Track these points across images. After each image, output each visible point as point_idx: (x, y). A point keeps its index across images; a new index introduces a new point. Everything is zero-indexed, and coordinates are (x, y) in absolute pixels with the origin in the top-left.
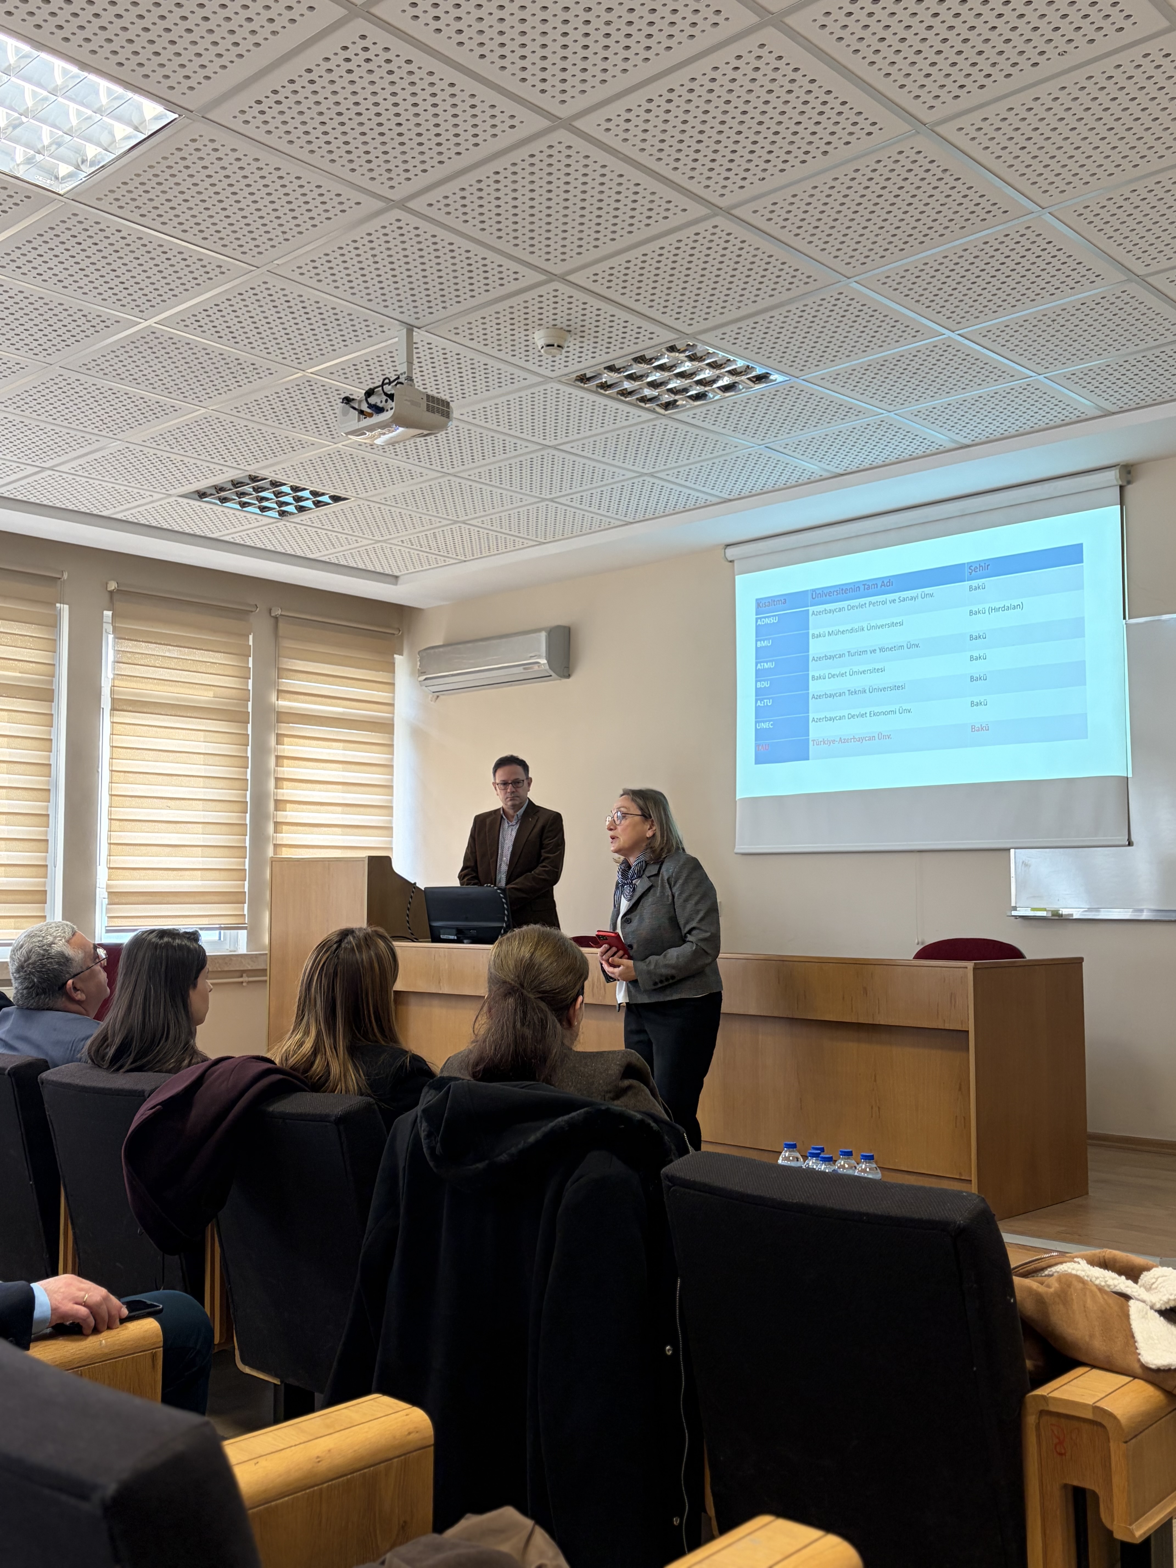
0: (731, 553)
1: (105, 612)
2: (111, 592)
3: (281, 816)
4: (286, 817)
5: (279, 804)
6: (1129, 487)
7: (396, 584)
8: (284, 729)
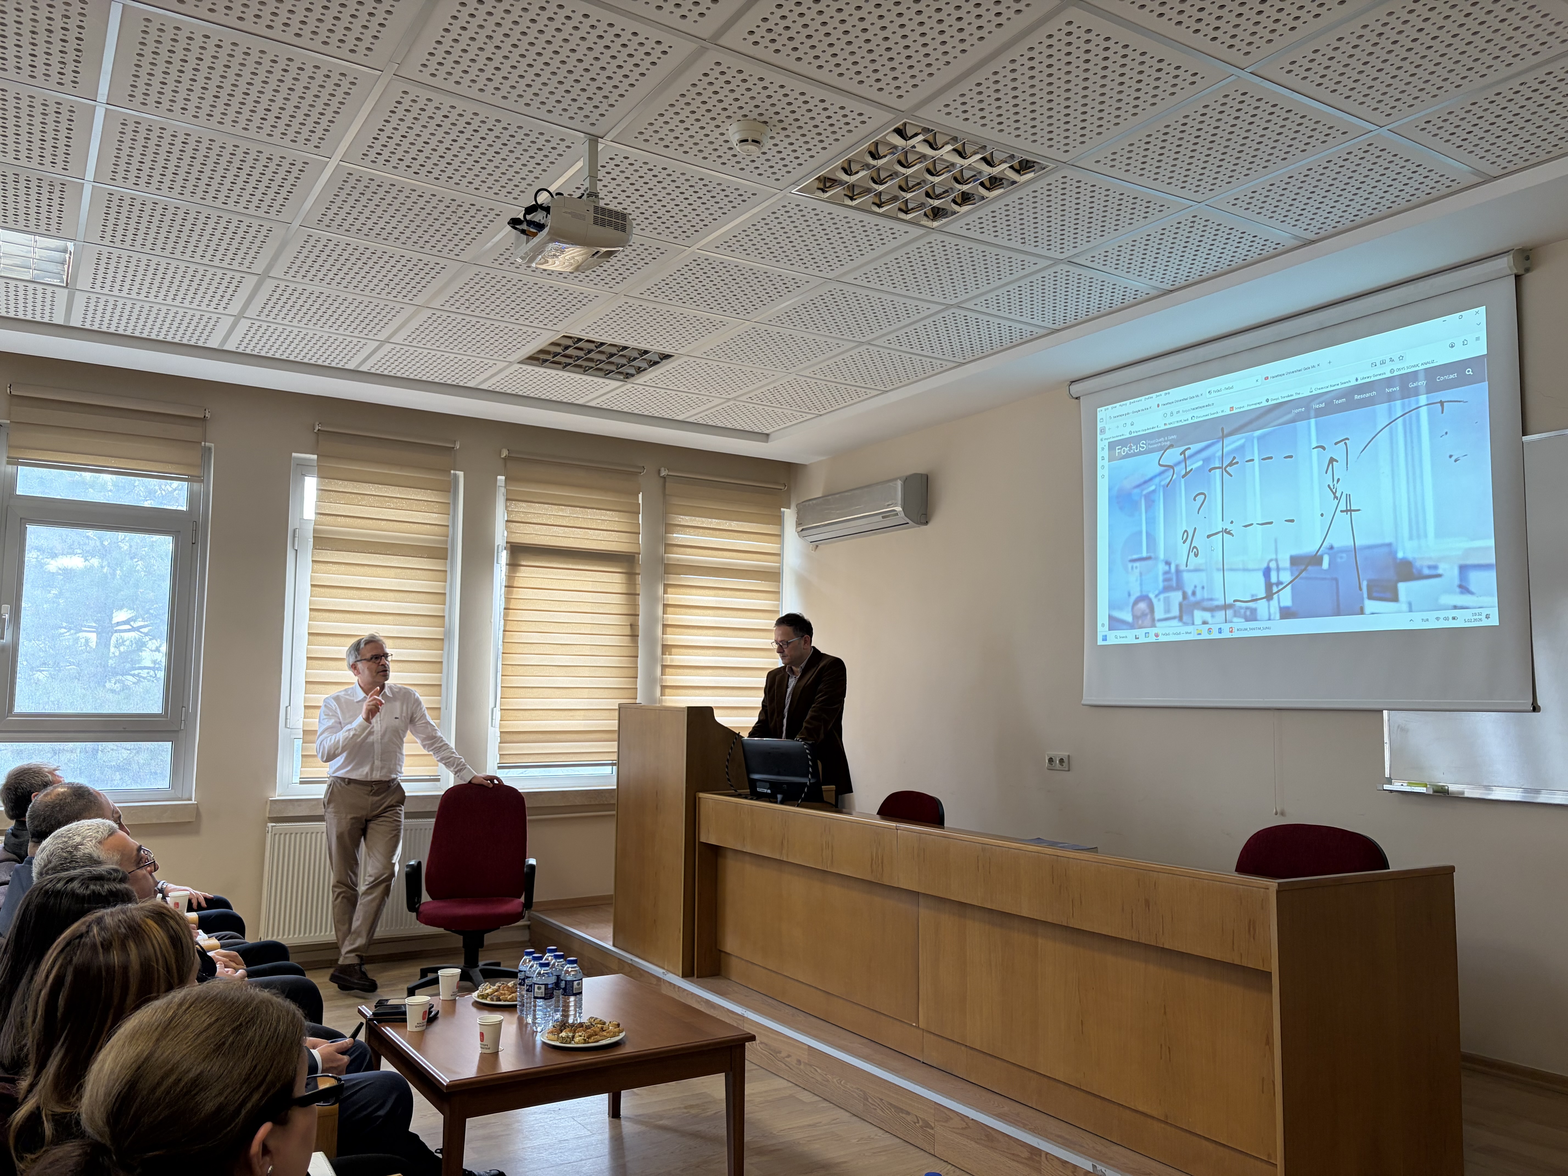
0: (1076, 389)
1: (499, 477)
2: (505, 459)
3: (669, 659)
4: (672, 660)
5: (667, 648)
6: (1528, 275)
7: (767, 442)
8: (673, 579)
